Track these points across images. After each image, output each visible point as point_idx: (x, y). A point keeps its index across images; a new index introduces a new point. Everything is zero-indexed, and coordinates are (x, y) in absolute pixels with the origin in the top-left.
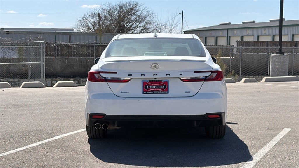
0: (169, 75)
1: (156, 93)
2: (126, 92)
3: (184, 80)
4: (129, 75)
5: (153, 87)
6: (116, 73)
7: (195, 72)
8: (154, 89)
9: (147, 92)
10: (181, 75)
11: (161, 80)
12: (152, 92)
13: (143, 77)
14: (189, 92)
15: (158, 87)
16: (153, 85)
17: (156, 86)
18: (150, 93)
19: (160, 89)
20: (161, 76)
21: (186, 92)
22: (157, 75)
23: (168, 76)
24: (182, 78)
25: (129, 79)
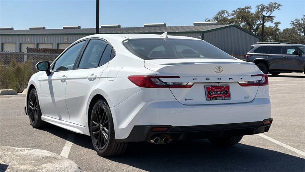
0: (232, 79)
1: (220, 100)
2: (190, 100)
3: (242, 85)
4: (193, 79)
5: (215, 93)
6: (179, 77)
7: (252, 76)
8: (217, 95)
9: (211, 99)
10: (242, 79)
11: (223, 85)
12: (216, 98)
13: (208, 81)
14: (247, 98)
15: (220, 93)
16: (215, 90)
17: (219, 91)
18: (214, 99)
19: (222, 95)
20: (225, 80)
21: (245, 98)
22: (221, 79)
24: (240, 83)
25: (192, 84)
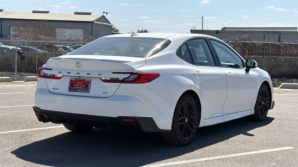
0: (90, 74)
1: (78, 92)
2: (57, 89)
3: (103, 81)
4: (59, 72)
5: (77, 85)
6: (51, 69)
7: (113, 73)
8: (78, 88)
9: (72, 90)
10: (100, 75)
11: (85, 79)
12: (76, 90)
13: (69, 75)
14: (106, 93)
15: (81, 86)
16: (78, 83)
17: (81, 84)
18: (74, 91)
19: (82, 88)
20: (83, 75)
21: (104, 93)
22: (79, 73)
23: (88, 76)
24: (102, 79)
25: (61, 76)
